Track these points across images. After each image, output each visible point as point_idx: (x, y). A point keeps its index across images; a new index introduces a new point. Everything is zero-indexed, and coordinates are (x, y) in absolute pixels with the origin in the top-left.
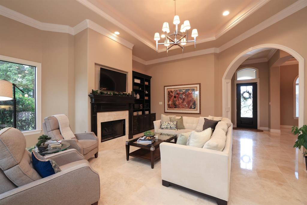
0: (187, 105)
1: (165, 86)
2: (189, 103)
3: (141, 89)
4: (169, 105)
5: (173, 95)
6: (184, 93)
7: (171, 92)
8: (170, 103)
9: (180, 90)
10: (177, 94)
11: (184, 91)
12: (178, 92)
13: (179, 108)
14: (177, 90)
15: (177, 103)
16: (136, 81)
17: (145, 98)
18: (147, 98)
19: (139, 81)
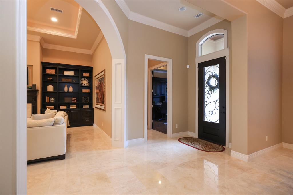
1: (95, 77)
3: (74, 81)
16: (66, 73)
17: (84, 91)
18: (88, 91)
19: (71, 73)
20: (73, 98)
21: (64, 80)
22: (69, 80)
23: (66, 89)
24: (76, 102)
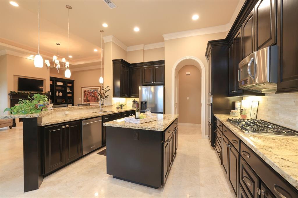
0: (94, 100)
1: (82, 87)
2: (95, 99)
3: (63, 89)
4: (84, 100)
5: (87, 93)
6: (92, 92)
7: (86, 91)
8: (85, 98)
9: (91, 90)
10: (89, 93)
11: (92, 91)
12: (89, 91)
13: (90, 102)
14: (89, 90)
15: (89, 99)
16: (58, 83)
17: (69, 95)
18: (70, 95)
19: (61, 84)
20: (63, 100)
21: (57, 88)
22: (60, 88)
23: (57, 94)
24: (64, 102)
